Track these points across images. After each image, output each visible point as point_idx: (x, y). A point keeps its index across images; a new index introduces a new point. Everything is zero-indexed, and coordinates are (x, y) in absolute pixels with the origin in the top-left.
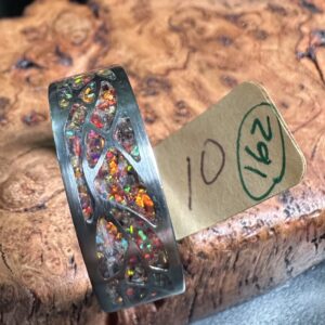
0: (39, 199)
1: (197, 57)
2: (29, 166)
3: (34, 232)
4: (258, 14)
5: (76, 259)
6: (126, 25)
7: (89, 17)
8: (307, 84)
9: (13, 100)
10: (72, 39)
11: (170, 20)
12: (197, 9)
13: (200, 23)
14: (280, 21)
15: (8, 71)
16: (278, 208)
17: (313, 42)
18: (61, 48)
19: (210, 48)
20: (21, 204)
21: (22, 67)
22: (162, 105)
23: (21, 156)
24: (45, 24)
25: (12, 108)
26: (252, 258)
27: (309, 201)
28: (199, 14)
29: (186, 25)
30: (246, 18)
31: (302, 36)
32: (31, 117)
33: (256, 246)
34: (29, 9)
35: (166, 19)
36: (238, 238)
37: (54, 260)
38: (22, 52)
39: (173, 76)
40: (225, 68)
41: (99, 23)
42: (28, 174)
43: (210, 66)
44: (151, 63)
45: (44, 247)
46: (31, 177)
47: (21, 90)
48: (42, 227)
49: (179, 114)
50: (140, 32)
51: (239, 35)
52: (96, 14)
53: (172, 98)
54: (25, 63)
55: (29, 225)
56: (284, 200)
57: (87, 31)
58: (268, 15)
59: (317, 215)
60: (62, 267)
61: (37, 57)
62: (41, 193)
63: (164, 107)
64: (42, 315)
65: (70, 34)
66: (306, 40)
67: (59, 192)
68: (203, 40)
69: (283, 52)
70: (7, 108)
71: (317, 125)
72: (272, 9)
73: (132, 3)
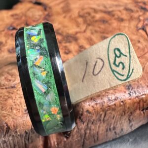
0: (12, 84)
1: (90, 28)
2: (9, 70)
3: (9, 98)
4: (120, 11)
6: (58, 14)
7: (42, 10)
8: (142, 40)
9: (4, 42)
10: (34, 19)
11: (79, 12)
12: (92, 8)
13: (93, 14)
14: (130, 14)
15: (4, 31)
16: (125, 92)
17: (145, 23)
19: (96, 24)
20: (4, 85)
21: (10, 30)
22: (73, 47)
24: (22, 13)
25: (4, 45)
27: (140, 90)
28: (93, 11)
29: (86, 15)
30: (114, 13)
31: (140, 21)
32: (12, 50)
34: (15, 7)
35: (77, 12)
36: (105, 104)
37: (17, 110)
38: (10, 23)
39: (78, 35)
40: (103, 33)
41: (46, 13)
42: (8, 73)
43: (96, 31)
44: (69, 30)
45: (13, 104)
47: (8, 38)
48: (13, 96)
49: (80, 51)
50: (65, 17)
51: (110, 19)
52: (45, 9)
53: (78, 44)
54: (11, 28)
55: (7, 94)
56: (129, 89)
57: (40, 16)
59: (144, 96)
60: (21, 113)
61: (17, 25)
62: (14, 81)
63: (74, 48)
65: (33, 17)
66: (142, 22)
68: (93, 21)
69: (131, 27)
70: (2, 45)
71: (145, 58)
72: (127, 9)
73: (62, 5)
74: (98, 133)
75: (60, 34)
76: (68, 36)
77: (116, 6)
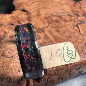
0: (12, 55)
1: (50, 25)
2: (10, 47)
3: (10, 63)
4: (65, 16)
5: (20, 70)
6: (34, 17)
7: (26, 15)
8: (76, 32)
9: (8, 32)
10: (22, 19)
12: (51, 14)
13: (52, 17)
14: (70, 18)
15: (7, 25)
17: (78, 23)
18: (19, 21)
19: (53, 23)
20: (8, 56)
21: (10, 25)
22: (42, 35)
23: (8, 45)
24: (16, 16)
25: (7, 34)
26: (61, 72)
28: (52, 15)
30: (62, 17)
32: (12, 36)
33: (62, 69)
34: (13, 12)
35: (44, 16)
38: (10, 21)
39: (45, 29)
40: (57, 28)
41: (28, 16)
42: (10, 49)
43: (53, 27)
44: (40, 26)
45: (13, 66)
46: (11, 50)
47: (10, 30)
48: (12, 61)
49: (46, 38)
50: (38, 19)
51: (60, 21)
52: (28, 14)
53: (44, 34)
54: (11, 24)
55: (9, 61)
57: (26, 18)
58: (67, 16)
59: (77, 63)
60: (16, 71)
61: (14, 23)
62: (13, 54)
64: (11, 82)
65: (21, 18)
66: (76, 22)
67: (17, 54)
68: (52, 21)
69: (71, 25)
70: (6, 34)
72: (69, 15)
73: (36, 12)
74: (54, 80)
75: (35, 28)
76: (39, 29)
77: (64, 13)
